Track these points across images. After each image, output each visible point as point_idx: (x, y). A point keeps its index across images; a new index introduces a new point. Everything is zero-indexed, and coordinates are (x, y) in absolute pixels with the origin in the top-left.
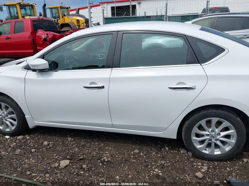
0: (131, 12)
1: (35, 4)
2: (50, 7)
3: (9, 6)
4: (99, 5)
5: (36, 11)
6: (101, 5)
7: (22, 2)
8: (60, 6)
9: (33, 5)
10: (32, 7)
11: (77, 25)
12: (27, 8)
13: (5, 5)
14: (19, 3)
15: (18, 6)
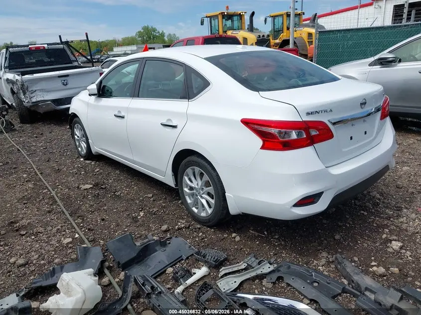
0: (405, 16)
1: (245, 13)
2: (272, 15)
3: (210, 17)
4: (371, 4)
5: (244, 23)
6: (374, 3)
7: (227, 11)
8: (286, 12)
9: (242, 14)
10: (240, 16)
11: (308, 41)
12: (235, 18)
13: (207, 17)
14: (222, 13)
15: (220, 17)
